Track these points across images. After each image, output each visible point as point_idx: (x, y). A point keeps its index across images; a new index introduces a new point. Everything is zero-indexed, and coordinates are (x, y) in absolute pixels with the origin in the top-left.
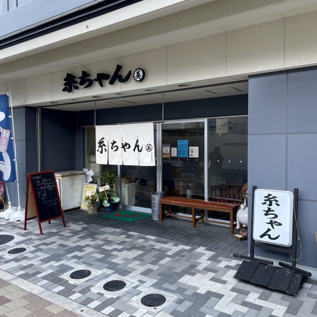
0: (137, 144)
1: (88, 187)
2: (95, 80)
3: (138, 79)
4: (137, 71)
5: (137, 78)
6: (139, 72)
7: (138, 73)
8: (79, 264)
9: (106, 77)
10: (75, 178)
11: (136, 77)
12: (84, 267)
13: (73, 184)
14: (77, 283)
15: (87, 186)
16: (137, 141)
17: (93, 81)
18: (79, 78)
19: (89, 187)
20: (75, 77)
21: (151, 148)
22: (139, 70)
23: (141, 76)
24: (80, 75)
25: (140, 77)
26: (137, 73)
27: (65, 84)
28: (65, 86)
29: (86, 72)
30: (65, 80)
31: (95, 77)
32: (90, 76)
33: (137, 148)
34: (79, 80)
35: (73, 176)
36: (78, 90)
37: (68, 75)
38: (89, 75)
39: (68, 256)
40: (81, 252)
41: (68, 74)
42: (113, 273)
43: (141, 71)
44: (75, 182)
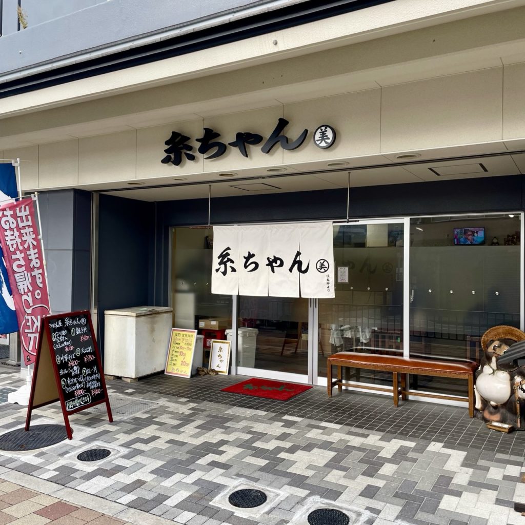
0: (298, 259)
1: (179, 335)
2: (232, 144)
3: (323, 144)
4: (322, 130)
5: (320, 142)
6: (326, 131)
7: (323, 133)
8: (232, 478)
9: (255, 139)
10: (156, 319)
11: (318, 141)
12: (247, 484)
13: (152, 330)
14: (253, 516)
15: (178, 332)
16: (298, 254)
17: (229, 147)
18: (197, 140)
19: (181, 335)
20: (188, 139)
21: (327, 267)
22: (326, 128)
23: (329, 139)
24: (200, 134)
25: (327, 140)
26: (320, 132)
27: (166, 151)
28: (167, 154)
29: (212, 131)
30: (167, 143)
31: (233, 139)
32: (219, 137)
33: (296, 265)
34: (198, 145)
35: (153, 316)
36: (192, 161)
37: (175, 135)
38: (217, 135)
39: (199, 462)
40: (220, 455)
41: (174, 133)
42: (309, 495)
43: (328, 129)
44: (156, 326)
